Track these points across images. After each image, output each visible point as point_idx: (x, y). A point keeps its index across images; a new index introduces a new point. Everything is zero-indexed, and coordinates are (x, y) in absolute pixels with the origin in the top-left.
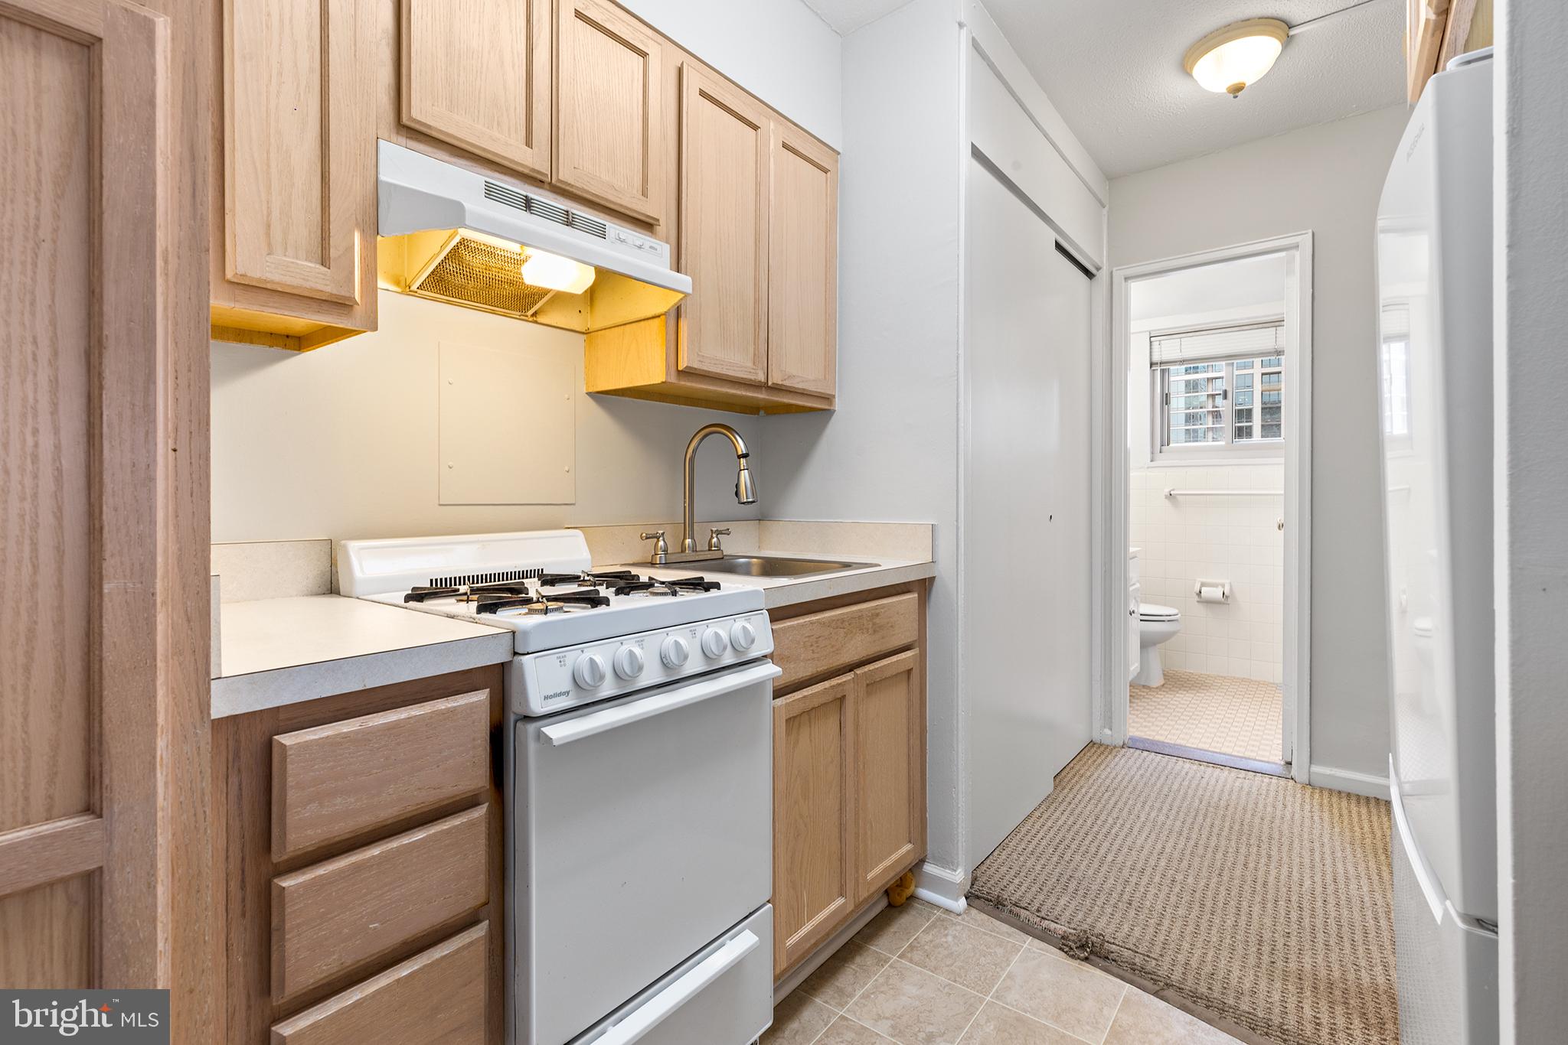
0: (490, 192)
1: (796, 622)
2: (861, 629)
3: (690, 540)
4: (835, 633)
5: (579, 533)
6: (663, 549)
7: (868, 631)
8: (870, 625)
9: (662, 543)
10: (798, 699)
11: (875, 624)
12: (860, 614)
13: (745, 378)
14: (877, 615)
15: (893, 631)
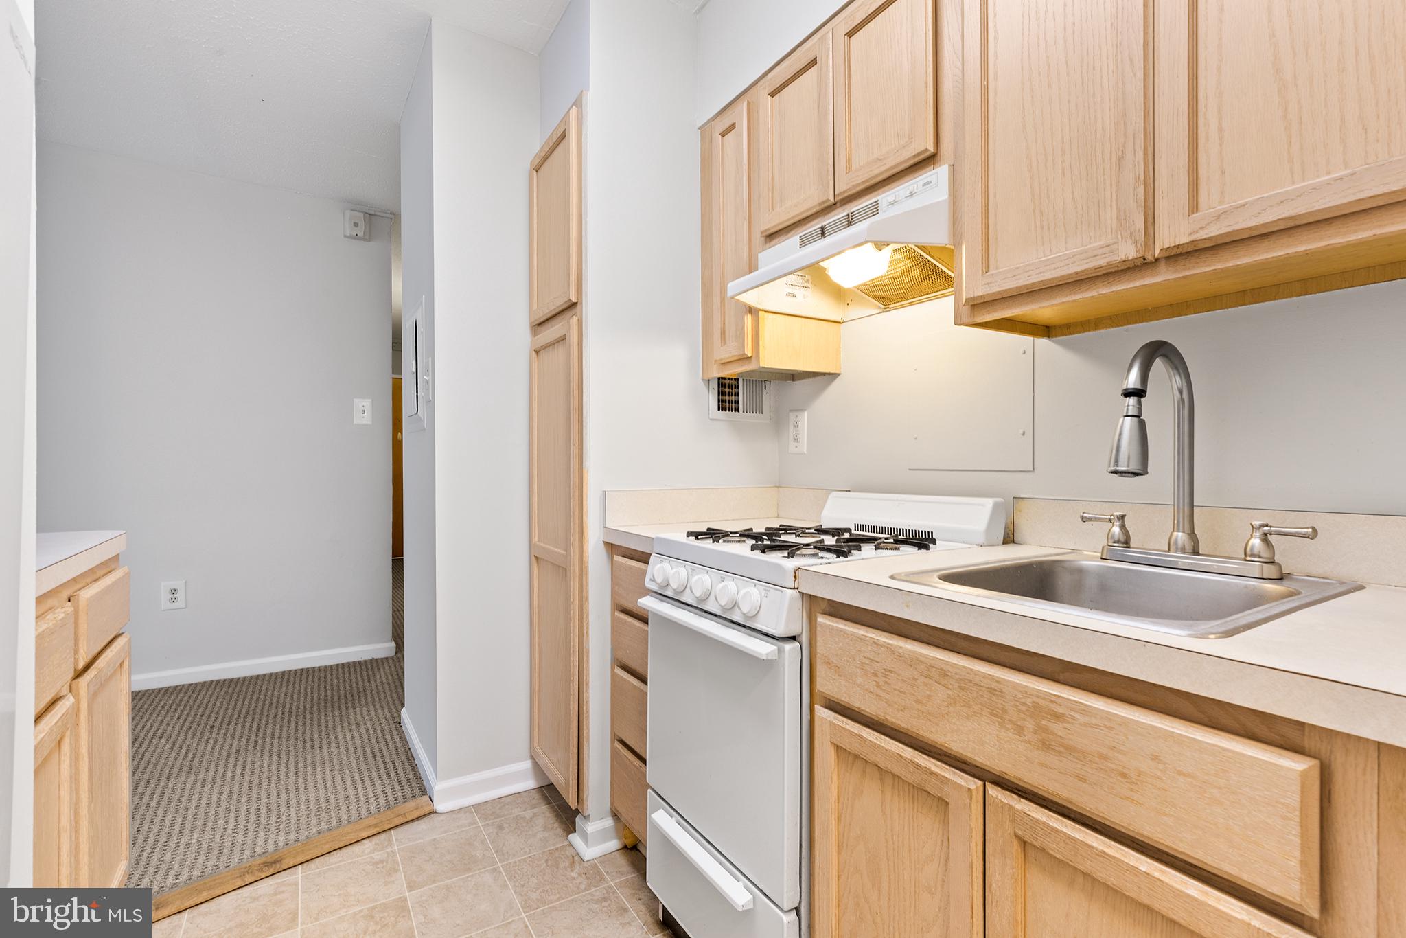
0: (803, 243)
1: (851, 629)
2: (998, 715)
3: (1180, 534)
4: (926, 685)
5: (989, 503)
6: (1116, 539)
7: (1020, 730)
8: (1030, 724)
9: (1116, 530)
10: (851, 733)
11: (1045, 730)
12: (994, 685)
13: (1082, 271)
14: (1058, 717)
15: (1132, 790)
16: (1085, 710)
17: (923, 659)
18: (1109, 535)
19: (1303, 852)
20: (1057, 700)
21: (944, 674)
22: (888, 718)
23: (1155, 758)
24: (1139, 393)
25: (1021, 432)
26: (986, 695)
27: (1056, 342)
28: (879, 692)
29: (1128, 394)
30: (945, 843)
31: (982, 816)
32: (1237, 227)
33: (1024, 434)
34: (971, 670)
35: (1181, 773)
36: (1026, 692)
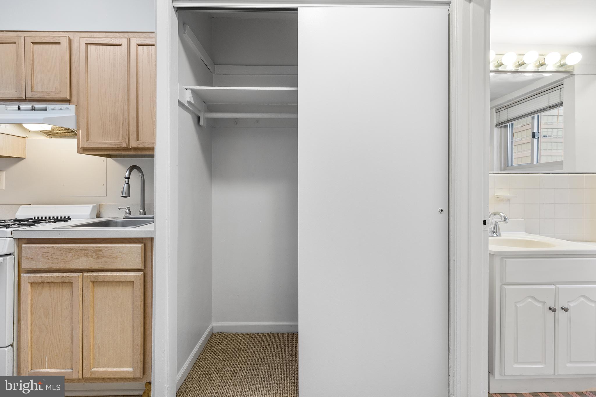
0: (7, 109)
1: (38, 246)
2: (86, 255)
3: (141, 211)
4: (65, 254)
5: (91, 206)
6: (127, 213)
7: (92, 257)
8: (94, 254)
9: (127, 211)
10: (37, 277)
11: (98, 254)
12: (85, 248)
13: (114, 147)
14: (101, 251)
15: (116, 260)
16: (106, 247)
17: (64, 247)
18: (126, 213)
19: (141, 259)
20: (101, 247)
21: (71, 250)
22: (52, 267)
23: (120, 252)
24: (128, 178)
25: (102, 184)
26: (83, 251)
27: (113, 160)
28: (49, 261)
29: (126, 178)
30: (71, 294)
31: (82, 281)
32: (145, 146)
33: (103, 185)
34: (79, 246)
35: (124, 253)
36: (93, 247)
